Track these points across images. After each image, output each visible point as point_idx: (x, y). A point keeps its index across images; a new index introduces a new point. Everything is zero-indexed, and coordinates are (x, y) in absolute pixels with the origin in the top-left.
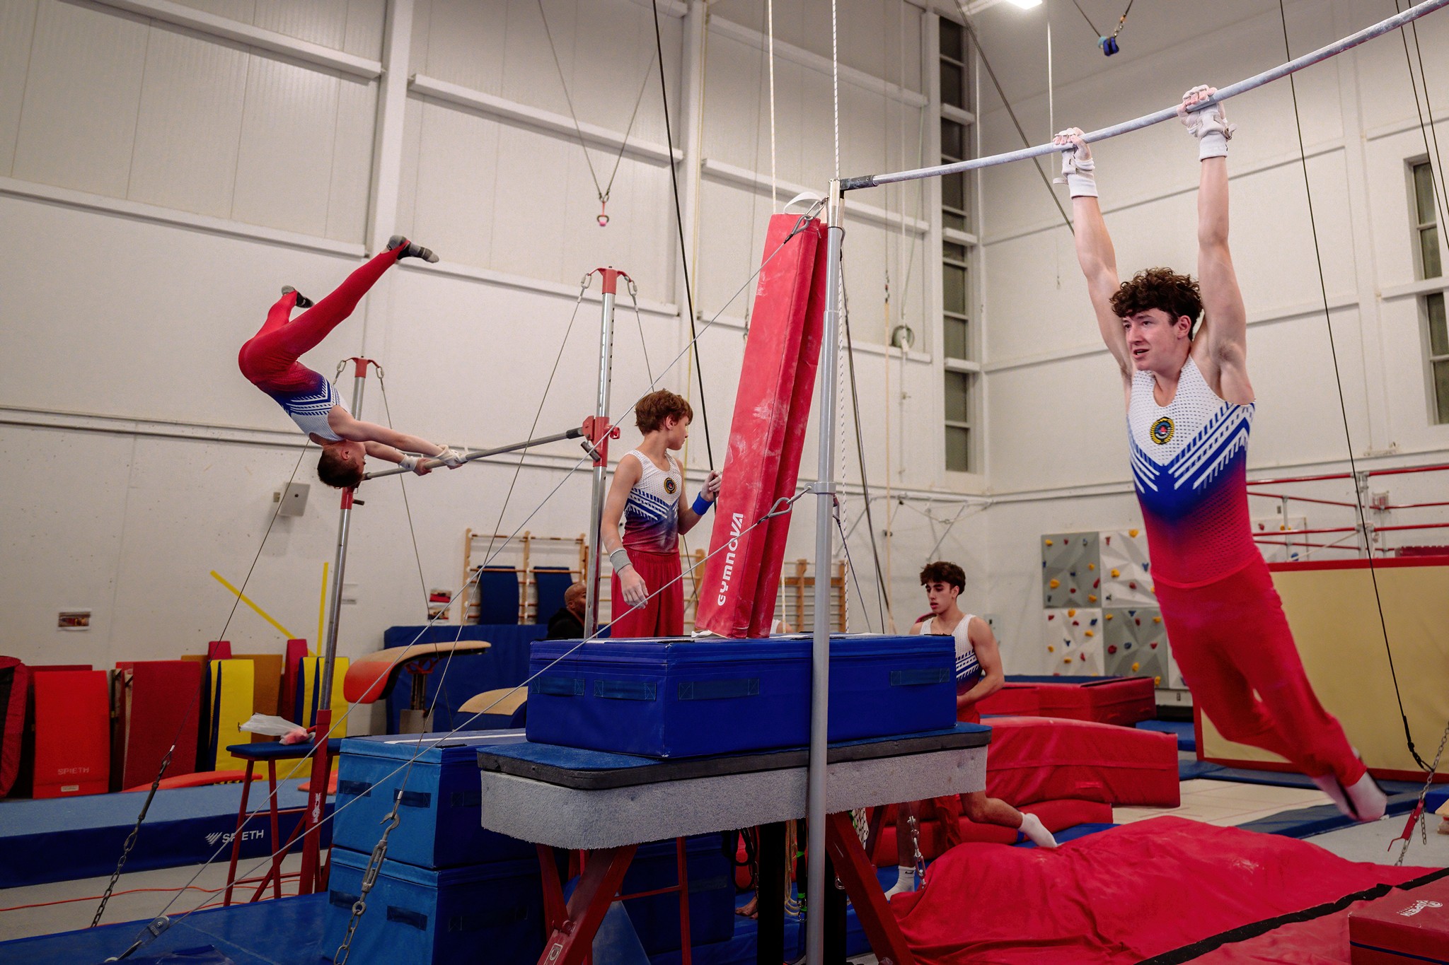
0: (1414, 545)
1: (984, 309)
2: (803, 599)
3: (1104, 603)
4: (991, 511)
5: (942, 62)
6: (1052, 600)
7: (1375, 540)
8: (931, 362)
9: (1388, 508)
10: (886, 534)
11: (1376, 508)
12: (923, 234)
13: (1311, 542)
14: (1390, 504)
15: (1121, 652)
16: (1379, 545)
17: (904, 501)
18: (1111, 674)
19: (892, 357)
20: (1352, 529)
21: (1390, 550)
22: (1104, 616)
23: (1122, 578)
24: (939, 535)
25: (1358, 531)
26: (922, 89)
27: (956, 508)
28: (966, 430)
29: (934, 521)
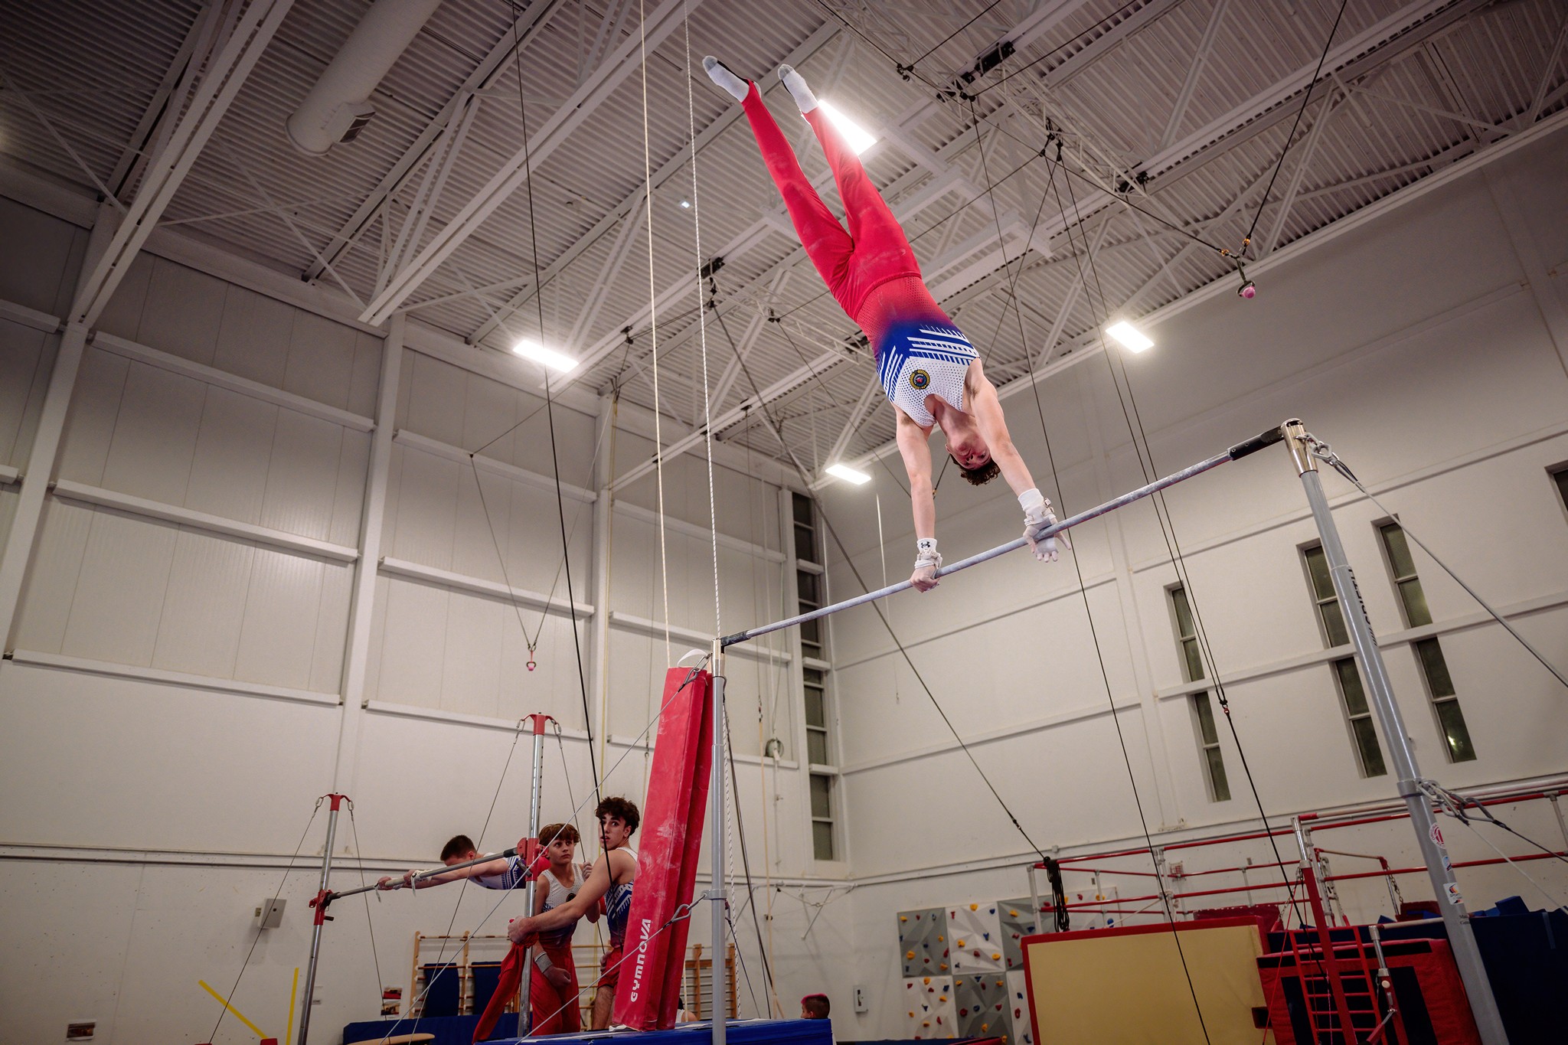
0: (1208, 908)
1: (839, 722)
2: (701, 979)
3: (954, 971)
4: (853, 892)
5: (796, 527)
6: (910, 969)
7: (1176, 906)
8: (798, 768)
9: (1183, 876)
10: (767, 918)
11: (1173, 876)
12: (787, 664)
13: (1122, 909)
14: (1185, 872)
15: (972, 1015)
16: (1180, 909)
17: (781, 888)
18: (963, 1037)
19: (766, 765)
20: (1156, 897)
21: (1189, 912)
22: (954, 982)
23: (966, 948)
24: (812, 914)
25: (1161, 899)
26: (781, 548)
27: (826, 891)
28: (829, 824)
29: (807, 905)
